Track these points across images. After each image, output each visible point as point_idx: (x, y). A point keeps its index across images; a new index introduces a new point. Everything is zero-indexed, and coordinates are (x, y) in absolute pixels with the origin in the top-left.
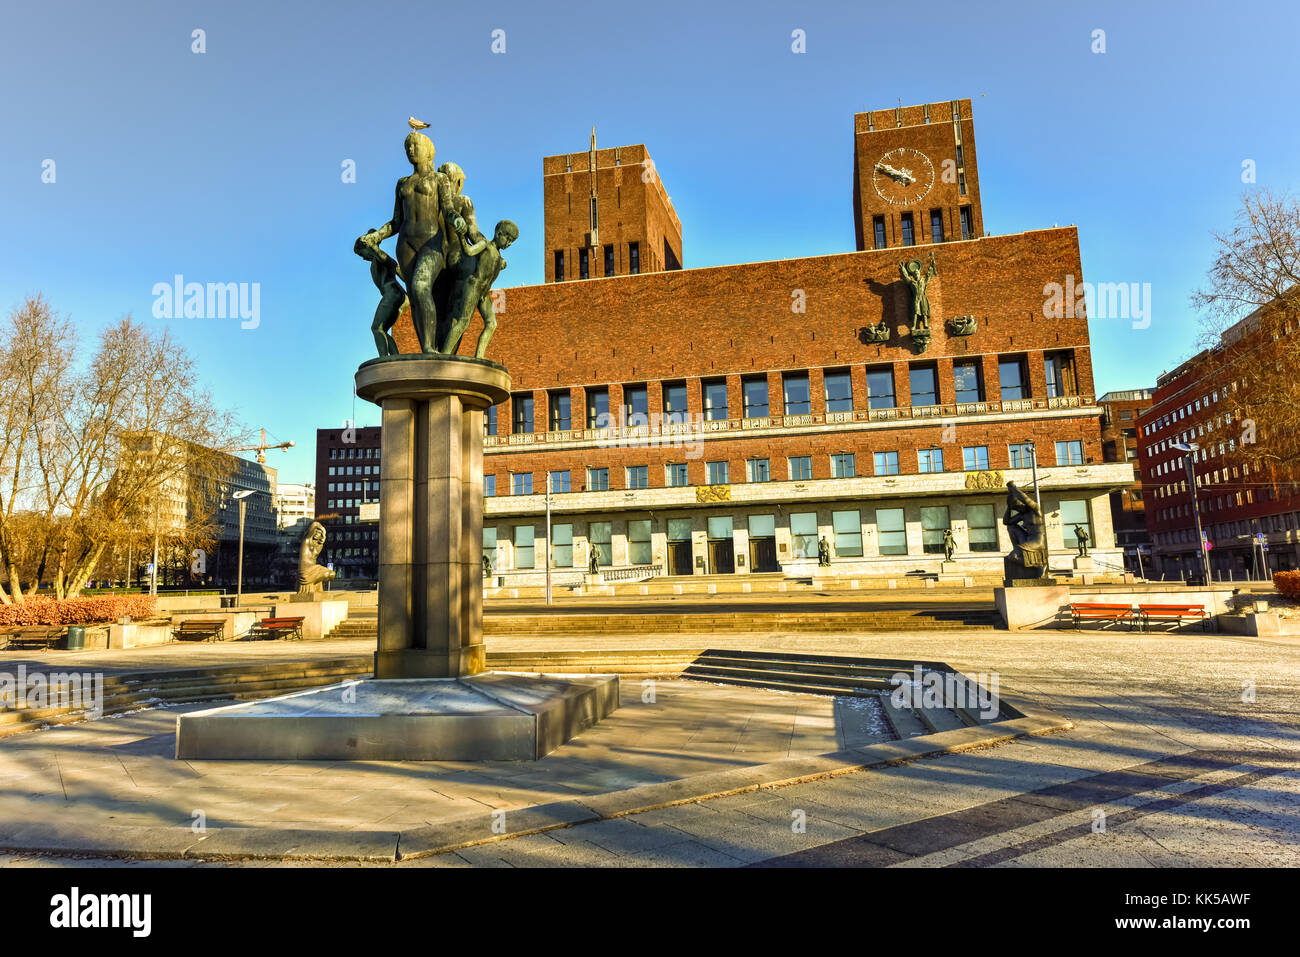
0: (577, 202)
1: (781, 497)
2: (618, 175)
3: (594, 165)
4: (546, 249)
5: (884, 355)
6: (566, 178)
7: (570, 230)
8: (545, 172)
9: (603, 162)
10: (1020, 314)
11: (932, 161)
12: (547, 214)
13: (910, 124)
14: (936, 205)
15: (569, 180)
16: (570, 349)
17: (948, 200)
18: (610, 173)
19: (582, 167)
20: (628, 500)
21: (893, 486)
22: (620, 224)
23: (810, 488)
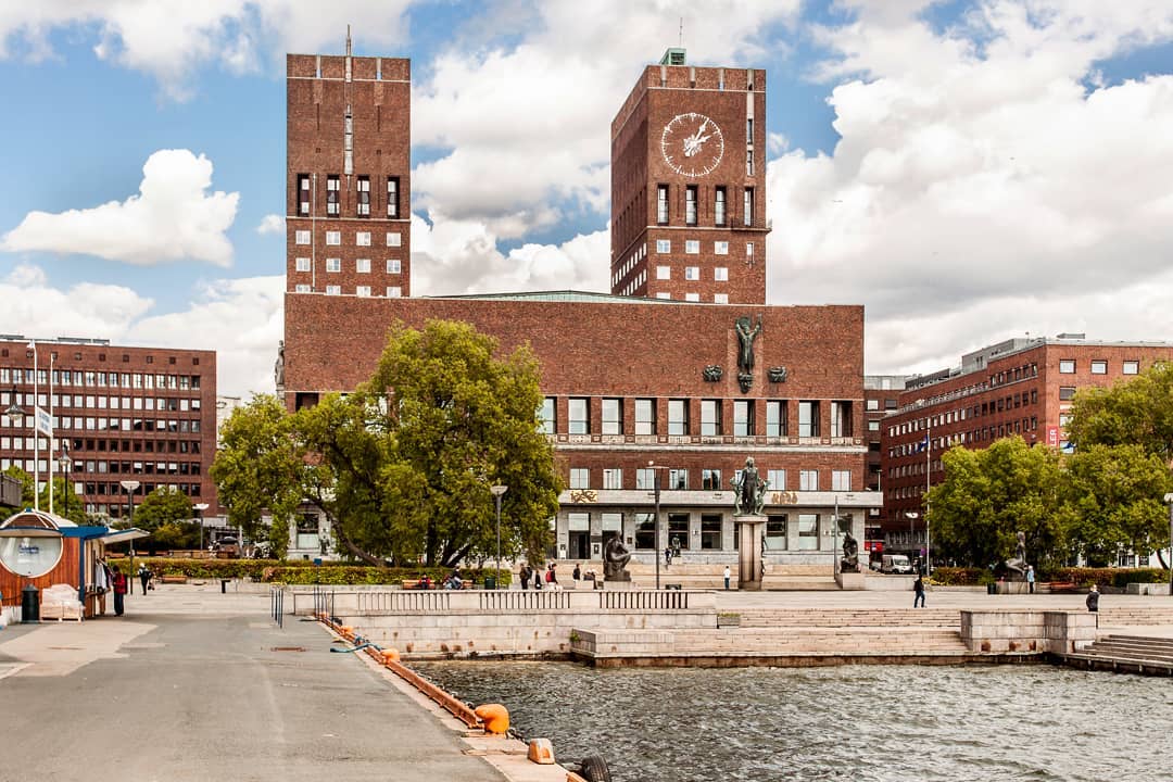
0: (327, 117)
2: (379, 89)
3: (348, 75)
4: (289, 169)
6: (314, 83)
7: (318, 150)
8: (289, 72)
9: (361, 72)
11: (723, 132)
12: (290, 126)
13: (703, 86)
14: (722, 182)
15: (319, 89)
17: (735, 179)
18: (370, 87)
19: (335, 73)
22: (379, 152)
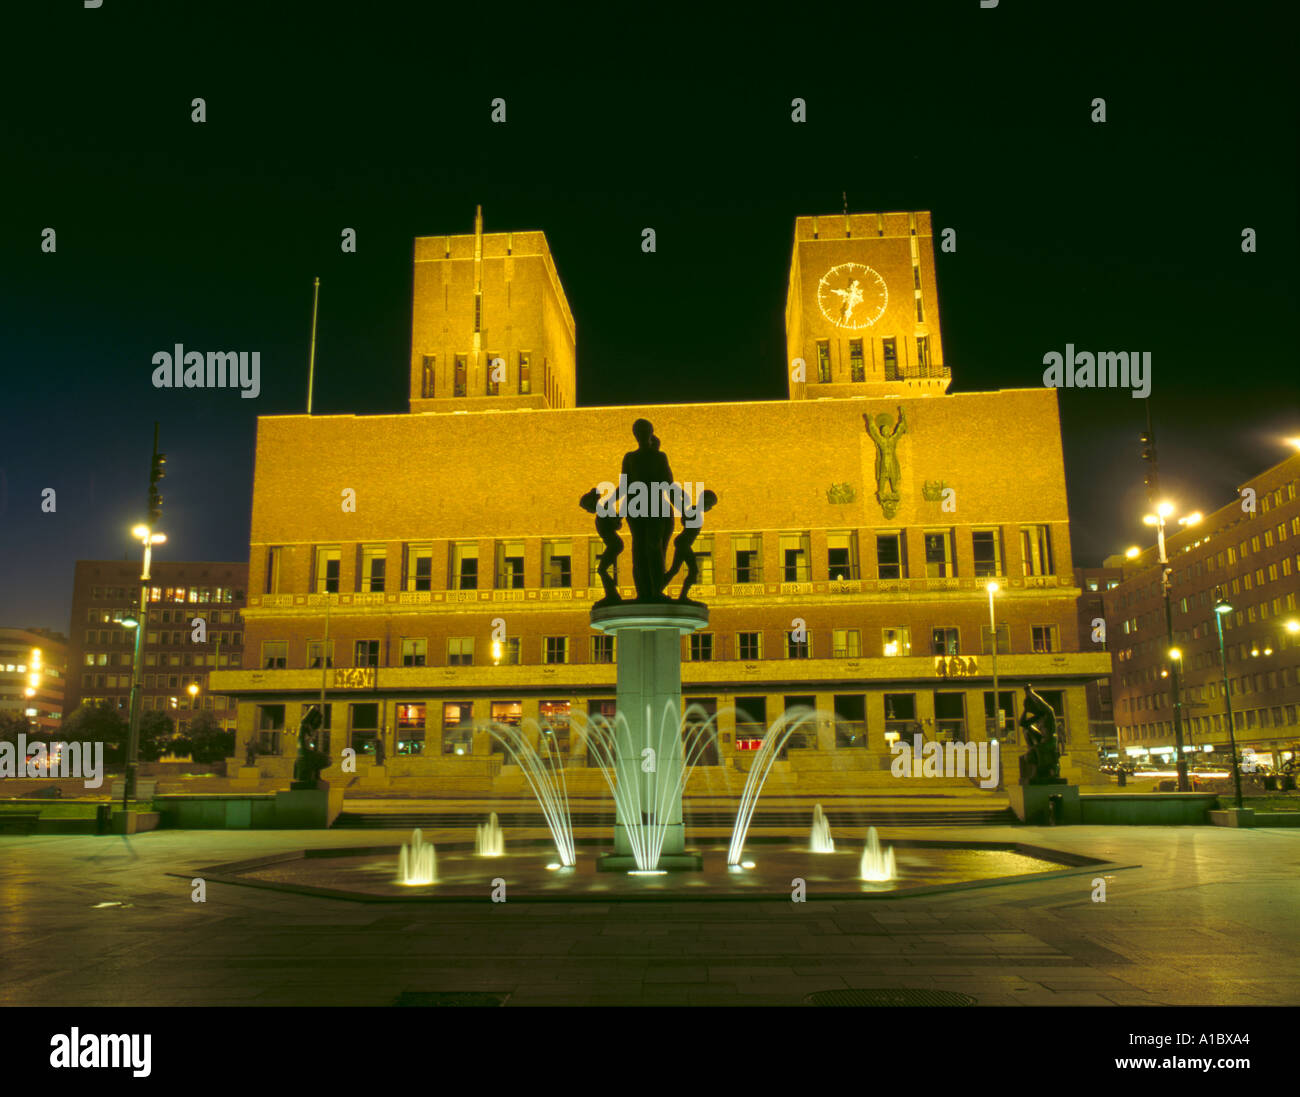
0: (455, 297)
1: (730, 680)
2: (510, 265)
3: (478, 253)
5: (848, 519)
6: (443, 265)
7: (446, 330)
9: (491, 250)
10: (996, 482)
11: (886, 280)
13: (860, 235)
14: (889, 335)
15: (447, 270)
16: (480, 493)
17: (903, 330)
18: (499, 264)
19: (464, 253)
20: (547, 677)
21: (857, 670)
22: (509, 328)
23: (762, 669)
